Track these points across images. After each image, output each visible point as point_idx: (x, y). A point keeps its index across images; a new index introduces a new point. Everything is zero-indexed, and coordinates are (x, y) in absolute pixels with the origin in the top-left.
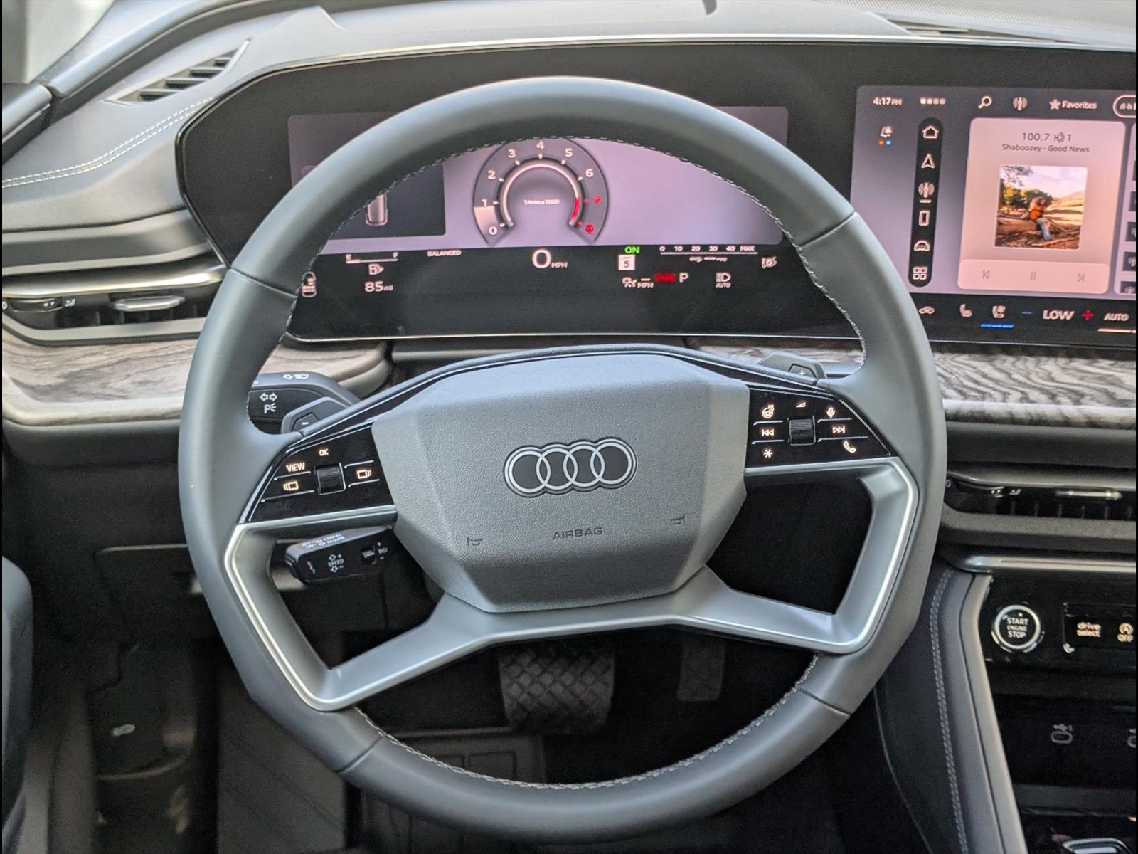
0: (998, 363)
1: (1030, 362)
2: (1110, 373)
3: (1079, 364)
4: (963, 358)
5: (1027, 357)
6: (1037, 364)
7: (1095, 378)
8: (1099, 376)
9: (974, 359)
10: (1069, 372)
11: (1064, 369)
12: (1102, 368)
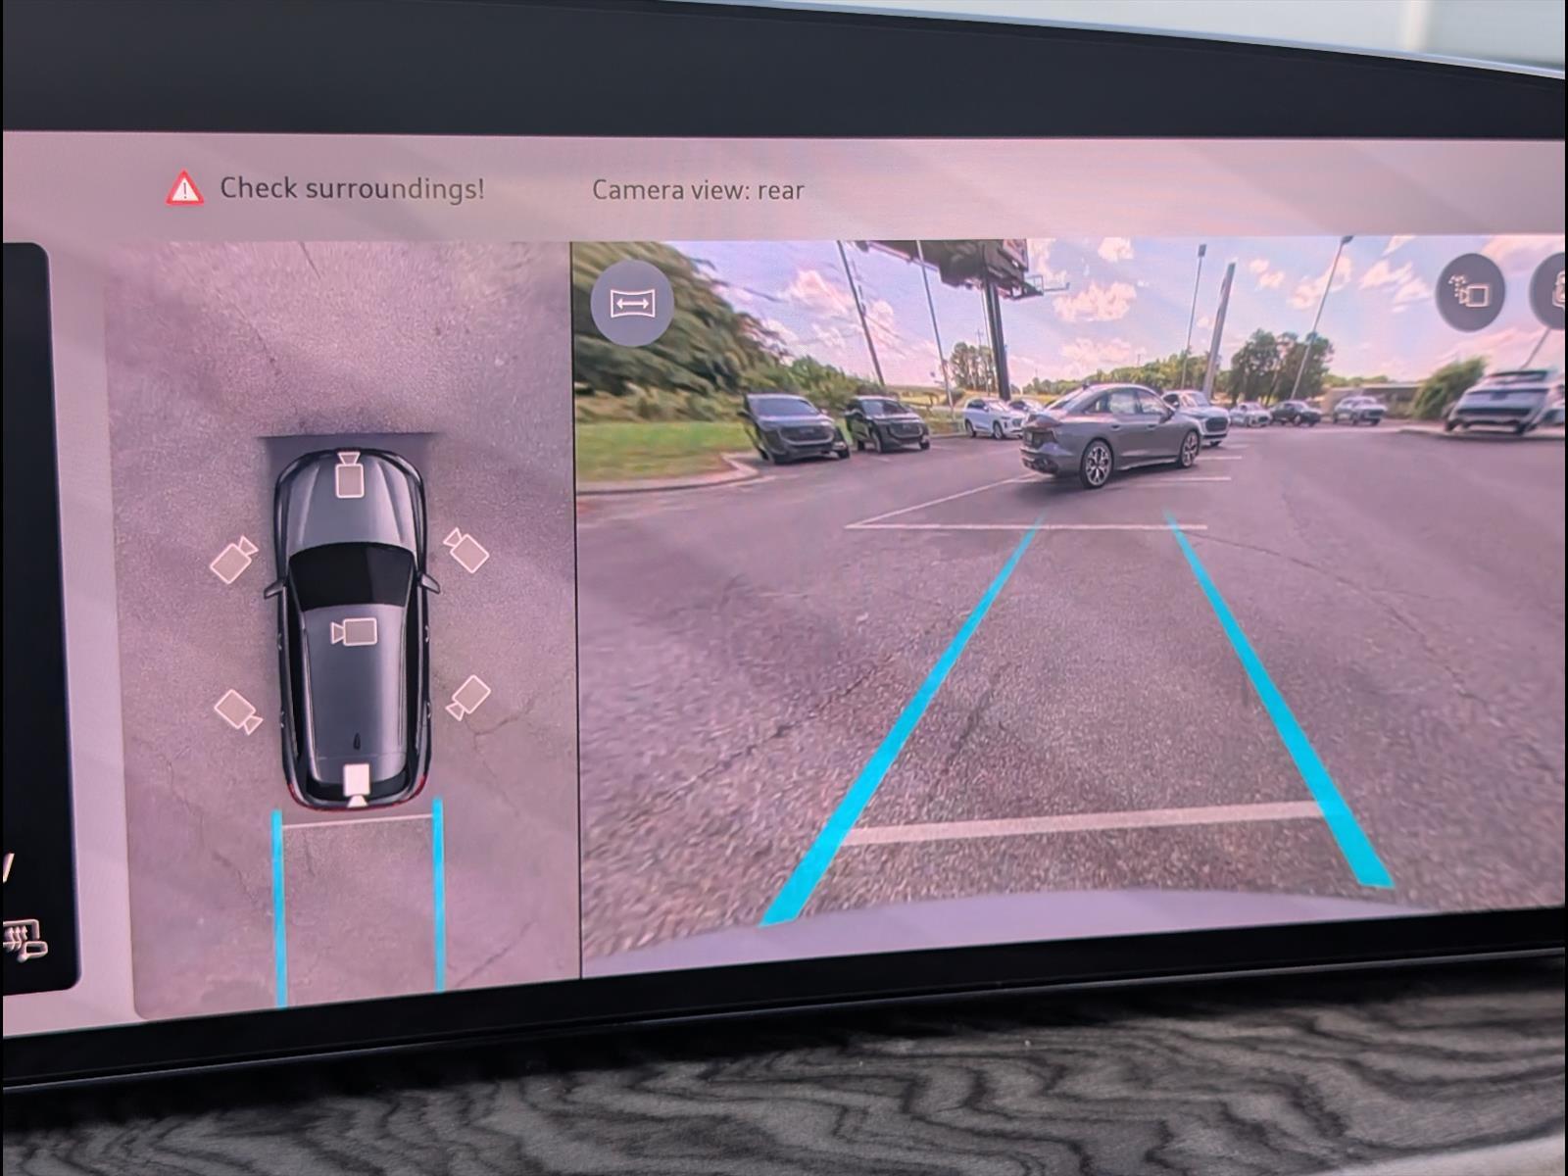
0: (326, 1134)
1: (439, 1109)
2: (718, 1109)
3: (599, 1090)
4: (196, 1134)
5: (417, 1093)
6: (464, 1112)
7: (678, 1137)
8: (686, 1125)
9: (238, 1131)
10: (583, 1126)
11: (559, 1118)
12: (682, 1095)
